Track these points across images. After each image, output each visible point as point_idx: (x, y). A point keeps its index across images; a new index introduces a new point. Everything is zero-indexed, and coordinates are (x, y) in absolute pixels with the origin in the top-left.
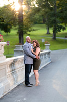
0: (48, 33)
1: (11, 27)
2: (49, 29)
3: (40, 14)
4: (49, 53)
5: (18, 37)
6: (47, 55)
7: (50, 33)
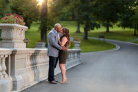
0: (78, 32)
1: (31, 22)
2: (79, 26)
3: (68, 7)
4: (78, 52)
5: (39, 34)
6: (76, 55)
7: (80, 32)
